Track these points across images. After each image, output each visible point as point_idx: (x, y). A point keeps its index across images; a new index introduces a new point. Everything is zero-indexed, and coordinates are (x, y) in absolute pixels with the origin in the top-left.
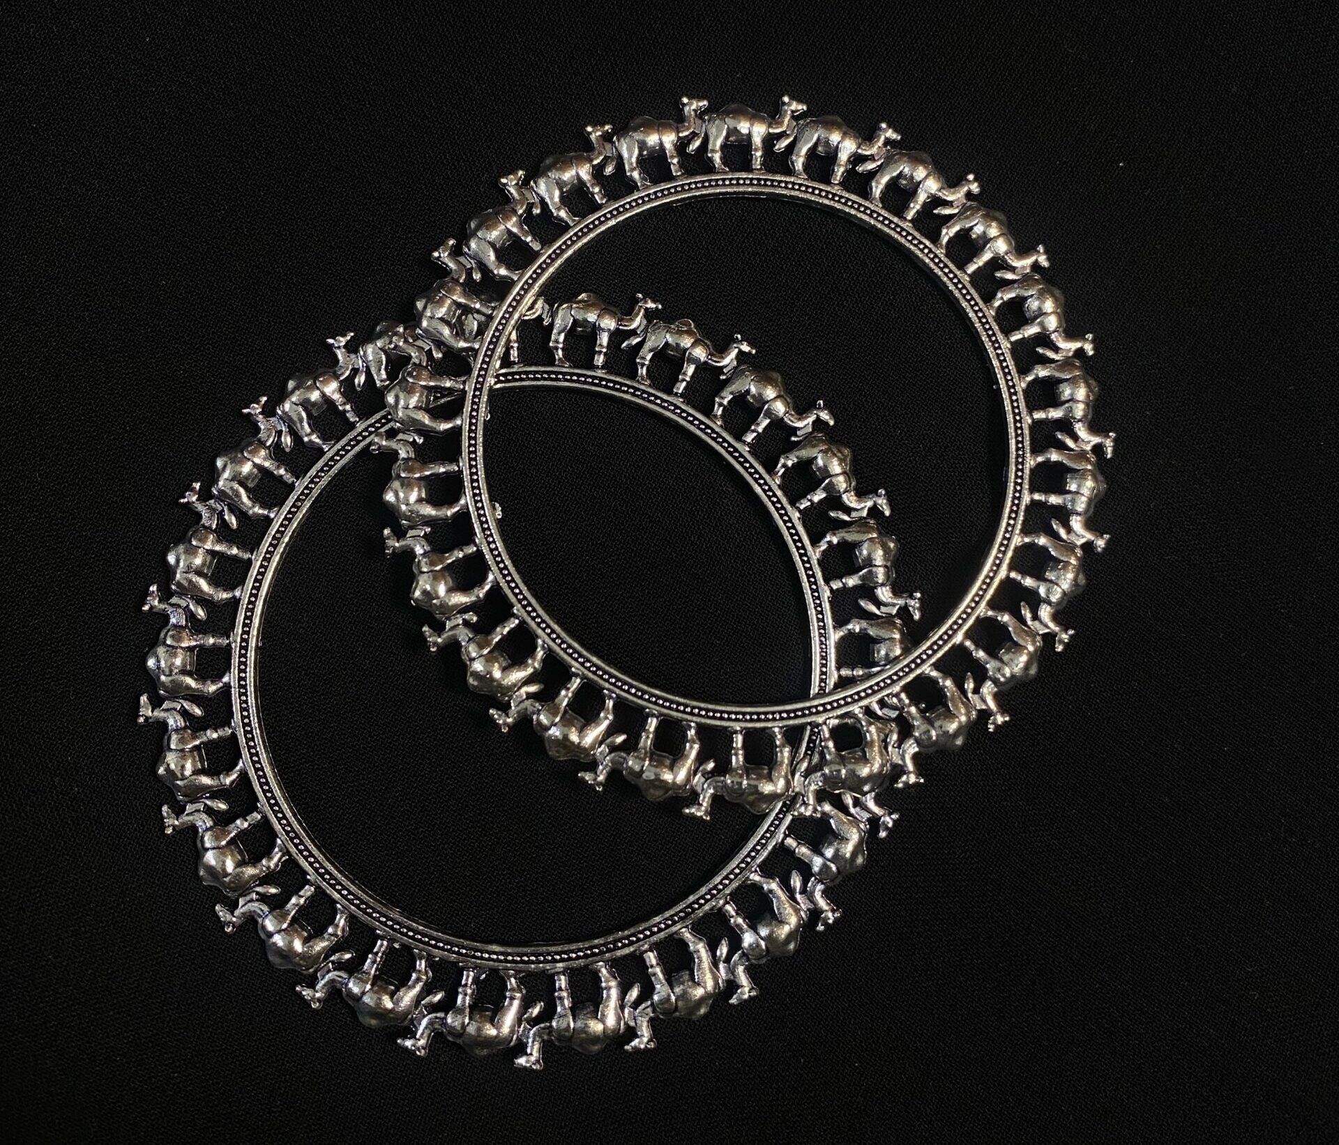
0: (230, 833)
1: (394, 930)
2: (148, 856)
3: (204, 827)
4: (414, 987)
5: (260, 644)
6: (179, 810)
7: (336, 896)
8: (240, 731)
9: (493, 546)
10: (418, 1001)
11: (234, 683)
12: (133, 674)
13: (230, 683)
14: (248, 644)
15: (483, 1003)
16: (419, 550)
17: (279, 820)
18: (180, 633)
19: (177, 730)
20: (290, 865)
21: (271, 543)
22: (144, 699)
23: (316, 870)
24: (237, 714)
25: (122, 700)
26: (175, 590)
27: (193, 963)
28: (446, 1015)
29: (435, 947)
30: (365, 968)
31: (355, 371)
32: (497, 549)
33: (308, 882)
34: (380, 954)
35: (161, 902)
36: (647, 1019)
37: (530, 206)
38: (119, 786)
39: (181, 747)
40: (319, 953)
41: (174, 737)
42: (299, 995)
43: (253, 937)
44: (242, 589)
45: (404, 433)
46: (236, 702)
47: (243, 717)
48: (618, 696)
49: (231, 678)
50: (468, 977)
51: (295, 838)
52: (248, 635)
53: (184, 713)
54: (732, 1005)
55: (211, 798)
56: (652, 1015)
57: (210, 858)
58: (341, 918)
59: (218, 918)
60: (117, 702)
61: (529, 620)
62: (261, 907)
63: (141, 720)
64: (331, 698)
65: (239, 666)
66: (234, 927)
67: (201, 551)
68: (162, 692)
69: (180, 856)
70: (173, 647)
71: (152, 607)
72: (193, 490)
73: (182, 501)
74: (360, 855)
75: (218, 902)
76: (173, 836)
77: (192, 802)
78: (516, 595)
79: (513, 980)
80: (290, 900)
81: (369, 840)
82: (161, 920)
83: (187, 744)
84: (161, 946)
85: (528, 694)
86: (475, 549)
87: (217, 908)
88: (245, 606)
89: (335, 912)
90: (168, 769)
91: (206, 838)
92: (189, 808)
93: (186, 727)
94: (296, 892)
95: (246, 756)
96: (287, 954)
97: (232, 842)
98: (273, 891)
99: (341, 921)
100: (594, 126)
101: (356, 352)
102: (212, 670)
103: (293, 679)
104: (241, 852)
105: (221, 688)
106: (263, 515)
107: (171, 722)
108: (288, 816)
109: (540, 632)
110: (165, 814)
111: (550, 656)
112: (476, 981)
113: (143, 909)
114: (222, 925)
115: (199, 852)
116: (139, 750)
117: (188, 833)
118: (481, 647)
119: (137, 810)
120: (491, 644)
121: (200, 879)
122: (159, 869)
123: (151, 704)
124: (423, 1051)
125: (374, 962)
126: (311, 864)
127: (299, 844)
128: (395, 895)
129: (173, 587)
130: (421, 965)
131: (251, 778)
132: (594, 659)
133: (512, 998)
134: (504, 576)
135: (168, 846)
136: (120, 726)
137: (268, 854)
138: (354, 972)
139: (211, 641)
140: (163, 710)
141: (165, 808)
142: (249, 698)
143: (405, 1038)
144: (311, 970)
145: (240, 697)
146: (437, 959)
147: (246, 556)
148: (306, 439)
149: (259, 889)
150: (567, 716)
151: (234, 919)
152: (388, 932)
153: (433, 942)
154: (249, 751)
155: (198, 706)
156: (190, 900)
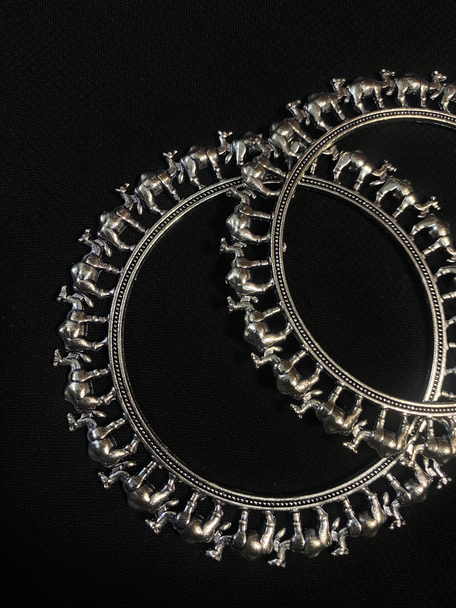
0: (89, 376)
1: (162, 458)
2: (40, 374)
3: (75, 368)
4: (163, 492)
5: (135, 279)
6: (64, 354)
7: (136, 429)
8: (111, 322)
9: (278, 265)
10: (164, 502)
11: (116, 295)
12: (62, 274)
13: (113, 294)
14: (129, 277)
15: (198, 514)
16: (237, 254)
17: (117, 377)
18: (95, 259)
19: (76, 311)
20: (116, 403)
21: (157, 227)
22: (64, 288)
23: (129, 411)
24: (112, 312)
25: (51, 286)
26: (99, 236)
27: (45, 441)
28: (177, 514)
29: (182, 475)
30: (140, 474)
31: (227, 153)
32: (279, 267)
33: (122, 417)
34: (150, 469)
35: (39, 402)
36: (285, 550)
37: (344, 98)
38: (35, 331)
39: (76, 320)
40: (117, 458)
41: (74, 314)
42: (99, 478)
43: (83, 437)
44: (135, 247)
45: (247, 190)
46: (114, 306)
47: (115, 315)
48: (324, 369)
49: (115, 292)
50: (195, 497)
51: (123, 390)
52: (131, 272)
53: (84, 303)
54: (333, 556)
55: (84, 353)
56: (288, 548)
57: (73, 386)
58: (134, 442)
59: (67, 420)
60: (48, 286)
61: (286, 311)
62: (93, 422)
63: (59, 299)
64: (165, 320)
65: (121, 287)
66: (74, 428)
67: (120, 219)
68: (75, 287)
69: (57, 380)
70: (89, 265)
71: (84, 241)
72: (125, 186)
73: (117, 190)
74: (154, 410)
75: (70, 412)
76: (56, 368)
77: (72, 352)
78: (283, 295)
79: (219, 506)
80: (110, 423)
81: (161, 403)
82: (36, 412)
83: (80, 320)
84: (31, 426)
85: (274, 351)
86: (267, 264)
87: (68, 415)
88: (134, 256)
89: (132, 438)
90: (65, 330)
91: (74, 375)
92: (70, 355)
93: (82, 311)
94: (114, 420)
95: (110, 336)
96: (99, 453)
97: (88, 381)
98: (102, 415)
99: (134, 444)
100: (386, 69)
101: (231, 143)
102: (105, 285)
103: (148, 304)
104: (90, 388)
105: (108, 296)
106: (157, 213)
107: (75, 305)
108: (123, 376)
109: (291, 319)
110: (56, 354)
111: (292, 335)
112: (198, 500)
113: (28, 402)
114: (68, 425)
115: (67, 381)
116: (52, 315)
117: (65, 368)
118: (256, 317)
119: (41, 347)
120: (263, 317)
121: (64, 396)
122: (43, 383)
123: (67, 292)
124: (158, 531)
125: (145, 472)
126: (127, 407)
127: (125, 394)
128: (167, 438)
129: (99, 234)
130: (171, 482)
131: (109, 349)
132: (316, 344)
133: (215, 516)
134: (280, 283)
135: (52, 372)
136: (46, 299)
137: (106, 394)
138: (133, 475)
139: (110, 269)
140: (73, 297)
141: (57, 351)
142: (121, 306)
143: (150, 520)
144: (110, 466)
145: (117, 303)
146: (181, 482)
147: (143, 230)
148: (191, 180)
149: (95, 412)
150: (293, 371)
151: (76, 424)
152: (158, 459)
153: (182, 472)
154: (113, 334)
155: (92, 301)
156: (55, 406)
